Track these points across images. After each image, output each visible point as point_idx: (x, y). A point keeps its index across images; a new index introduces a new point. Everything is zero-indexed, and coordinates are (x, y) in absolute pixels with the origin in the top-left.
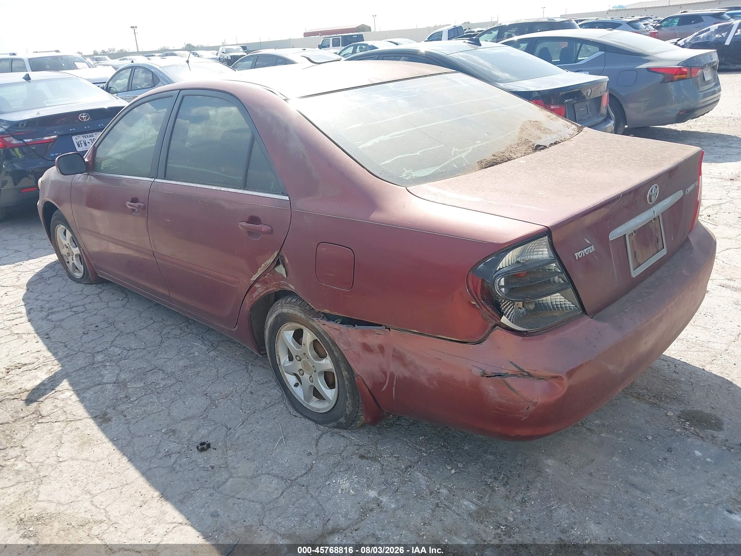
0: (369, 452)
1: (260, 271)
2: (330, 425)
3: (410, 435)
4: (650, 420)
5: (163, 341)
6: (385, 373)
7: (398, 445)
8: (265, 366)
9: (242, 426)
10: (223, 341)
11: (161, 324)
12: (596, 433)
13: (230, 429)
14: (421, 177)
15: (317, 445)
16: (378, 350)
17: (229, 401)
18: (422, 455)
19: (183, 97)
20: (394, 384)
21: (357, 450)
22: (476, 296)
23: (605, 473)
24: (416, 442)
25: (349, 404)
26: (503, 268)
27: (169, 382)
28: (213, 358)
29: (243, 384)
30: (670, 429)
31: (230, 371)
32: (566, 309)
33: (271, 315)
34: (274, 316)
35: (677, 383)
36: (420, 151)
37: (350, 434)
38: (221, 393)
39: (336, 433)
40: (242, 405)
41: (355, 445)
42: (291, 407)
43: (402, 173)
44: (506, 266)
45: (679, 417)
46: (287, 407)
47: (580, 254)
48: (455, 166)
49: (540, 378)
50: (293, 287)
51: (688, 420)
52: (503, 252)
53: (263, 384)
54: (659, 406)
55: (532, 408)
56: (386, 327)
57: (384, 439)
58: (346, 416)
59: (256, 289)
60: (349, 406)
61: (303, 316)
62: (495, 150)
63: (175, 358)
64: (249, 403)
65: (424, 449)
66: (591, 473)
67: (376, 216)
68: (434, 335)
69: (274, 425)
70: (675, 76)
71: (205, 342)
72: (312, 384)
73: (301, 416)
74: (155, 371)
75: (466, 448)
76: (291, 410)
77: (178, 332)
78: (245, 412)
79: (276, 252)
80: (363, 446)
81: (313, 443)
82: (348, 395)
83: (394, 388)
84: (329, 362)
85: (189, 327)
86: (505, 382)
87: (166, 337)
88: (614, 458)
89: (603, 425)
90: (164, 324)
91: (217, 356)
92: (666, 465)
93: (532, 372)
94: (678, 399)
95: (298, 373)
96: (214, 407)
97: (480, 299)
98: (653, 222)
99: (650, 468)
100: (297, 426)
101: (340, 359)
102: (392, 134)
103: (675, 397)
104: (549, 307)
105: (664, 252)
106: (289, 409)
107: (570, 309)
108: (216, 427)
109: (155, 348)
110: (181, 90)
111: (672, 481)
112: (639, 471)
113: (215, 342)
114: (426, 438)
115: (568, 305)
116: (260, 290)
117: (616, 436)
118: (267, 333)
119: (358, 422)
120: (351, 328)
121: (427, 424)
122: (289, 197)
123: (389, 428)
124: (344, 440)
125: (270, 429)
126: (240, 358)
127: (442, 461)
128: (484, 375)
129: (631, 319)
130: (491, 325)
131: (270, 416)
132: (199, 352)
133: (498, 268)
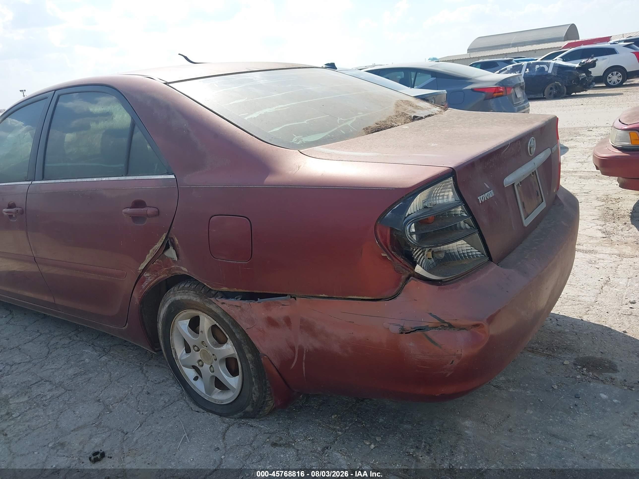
0: (281, 439)
1: (148, 258)
2: (235, 416)
3: (322, 415)
4: (550, 371)
5: (50, 352)
6: (293, 348)
7: (310, 427)
8: (161, 365)
9: (140, 429)
10: (115, 345)
11: (49, 336)
12: (504, 389)
13: (127, 434)
14: (311, 142)
15: (224, 439)
16: (284, 323)
17: (124, 404)
18: (337, 434)
19: (59, 96)
20: (304, 359)
21: (268, 438)
22: (385, 248)
23: (524, 427)
24: (329, 421)
25: (255, 389)
26: (412, 213)
27: (56, 393)
28: (105, 363)
29: (138, 385)
30: (571, 376)
31: (123, 373)
32: (473, 257)
33: (163, 305)
34: (167, 306)
35: (563, 334)
36: (307, 121)
37: (258, 423)
38: (115, 397)
39: (243, 424)
40: (139, 407)
41: (265, 433)
42: (191, 403)
43: (293, 139)
44: (414, 212)
45: (575, 364)
46: (187, 404)
47: (483, 198)
48: (343, 132)
49: (461, 328)
50: (185, 269)
51: (584, 366)
52: (410, 196)
53: (159, 383)
54: (554, 357)
55: (456, 362)
56: (291, 296)
57: (295, 423)
58: (253, 404)
59: (145, 279)
60: (255, 392)
61: (198, 300)
62: (377, 120)
63: (63, 367)
64: (146, 404)
65: (338, 427)
66: (511, 429)
67: (271, 180)
68: (344, 297)
69: (175, 423)
70: (494, 94)
71: (96, 348)
72: (213, 374)
73: (203, 411)
74: (41, 383)
75: (381, 420)
76: (193, 406)
77: (67, 341)
78: (142, 414)
79: (165, 234)
80: (274, 433)
81: (219, 437)
82: (254, 380)
83: (304, 364)
84: (231, 347)
85: (78, 335)
86: (426, 335)
87: (54, 347)
88: (528, 411)
89: (509, 381)
90: (52, 335)
91: (109, 361)
92: (578, 411)
93: (453, 322)
94: (568, 349)
95: (197, 365)
96: (108, 412)
97: (390, 250)
98: (533, 176)
99: (564, 416)
100: (201, 422)
101: (243, 341)
102: (276, 107)
103: (565, 347)
104: (457, 257)
105: (543, 205)
106: (190, 405)
107: (477, 257)
108: (111, 434)
109: (41, 360)
110: (55, 90)
111: (589, 426)
112: (555, 421)
113: (106, 347)
114: (339, 416)
115: (474, 253)
116: (150, 280)
117: (524, 389)
118: (160, 326)
119: (267, 408)
120: (253, 303)
121: (337, 402)
122: (175, 176)
123: (299, 411)
124: (253, 430)
125: (172, 428)
126: (134, 360)
127: (359, 437)
128: (403, 331)
129: (532, 264)
130: (404, 277)
131: (170, 415)
132: (90, 359)
133: (407, 214)
